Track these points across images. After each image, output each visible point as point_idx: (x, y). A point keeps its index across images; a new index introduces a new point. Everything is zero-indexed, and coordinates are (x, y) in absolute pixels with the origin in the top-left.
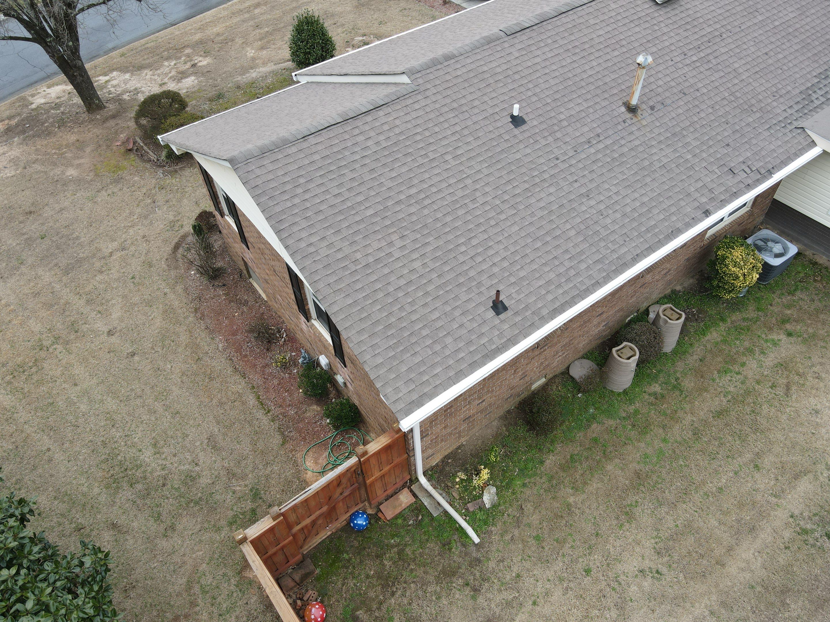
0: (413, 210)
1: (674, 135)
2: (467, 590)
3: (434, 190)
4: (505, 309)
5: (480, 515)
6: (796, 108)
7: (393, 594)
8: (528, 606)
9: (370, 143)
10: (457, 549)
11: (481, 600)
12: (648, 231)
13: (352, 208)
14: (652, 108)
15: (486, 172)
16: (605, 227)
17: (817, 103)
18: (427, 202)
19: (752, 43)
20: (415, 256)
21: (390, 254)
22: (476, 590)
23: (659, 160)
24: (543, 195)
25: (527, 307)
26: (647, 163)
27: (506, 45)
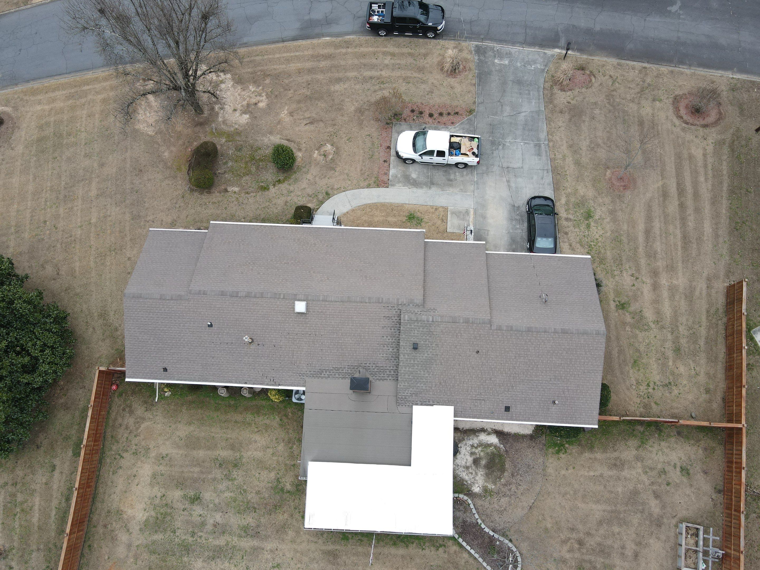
0: (162, 334)
1: (257, 356)
2: (145, 409)
3: (171, 332)
4: (167, 371)
5: (163, 396)
6: (312, 373)
7: (132, 396)
8: (153, 422)
9: (163, 309)
10: (152, 399)
11: (146, 413)
12: (222, 377)
13: (146, 324)
14: (258, 345)
15: (189, 334)
16: (211, 369)
17: (323, 375)
18: (167, 334)
19: (320, 343)
20: (154, 346)
21: (148, 342)
22: (147, 410)
23: (245, 361)
24: (200, 350)
25: (172, 374)
26: (240, 359)
27: (227, 299)
